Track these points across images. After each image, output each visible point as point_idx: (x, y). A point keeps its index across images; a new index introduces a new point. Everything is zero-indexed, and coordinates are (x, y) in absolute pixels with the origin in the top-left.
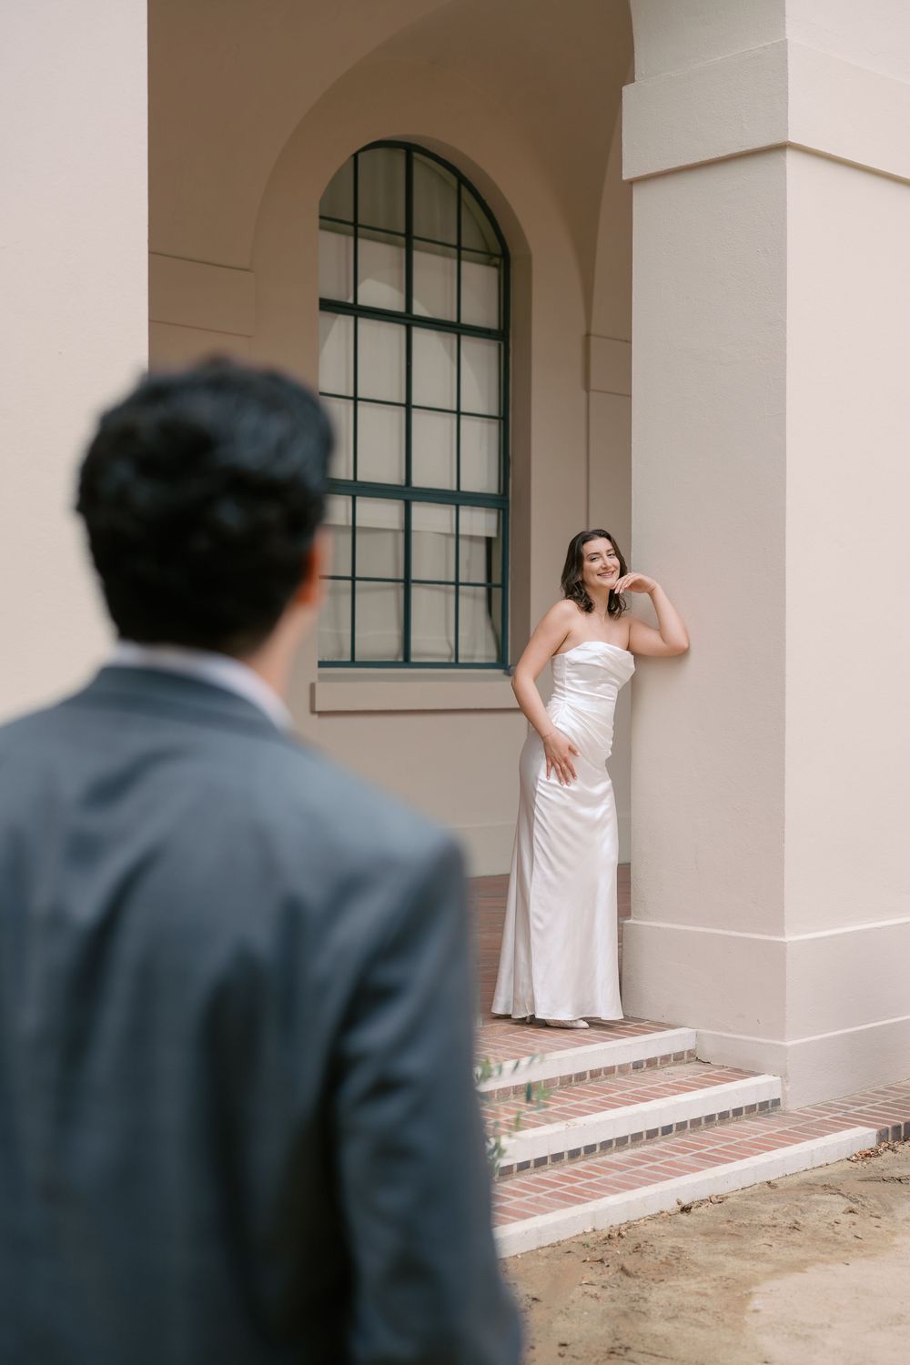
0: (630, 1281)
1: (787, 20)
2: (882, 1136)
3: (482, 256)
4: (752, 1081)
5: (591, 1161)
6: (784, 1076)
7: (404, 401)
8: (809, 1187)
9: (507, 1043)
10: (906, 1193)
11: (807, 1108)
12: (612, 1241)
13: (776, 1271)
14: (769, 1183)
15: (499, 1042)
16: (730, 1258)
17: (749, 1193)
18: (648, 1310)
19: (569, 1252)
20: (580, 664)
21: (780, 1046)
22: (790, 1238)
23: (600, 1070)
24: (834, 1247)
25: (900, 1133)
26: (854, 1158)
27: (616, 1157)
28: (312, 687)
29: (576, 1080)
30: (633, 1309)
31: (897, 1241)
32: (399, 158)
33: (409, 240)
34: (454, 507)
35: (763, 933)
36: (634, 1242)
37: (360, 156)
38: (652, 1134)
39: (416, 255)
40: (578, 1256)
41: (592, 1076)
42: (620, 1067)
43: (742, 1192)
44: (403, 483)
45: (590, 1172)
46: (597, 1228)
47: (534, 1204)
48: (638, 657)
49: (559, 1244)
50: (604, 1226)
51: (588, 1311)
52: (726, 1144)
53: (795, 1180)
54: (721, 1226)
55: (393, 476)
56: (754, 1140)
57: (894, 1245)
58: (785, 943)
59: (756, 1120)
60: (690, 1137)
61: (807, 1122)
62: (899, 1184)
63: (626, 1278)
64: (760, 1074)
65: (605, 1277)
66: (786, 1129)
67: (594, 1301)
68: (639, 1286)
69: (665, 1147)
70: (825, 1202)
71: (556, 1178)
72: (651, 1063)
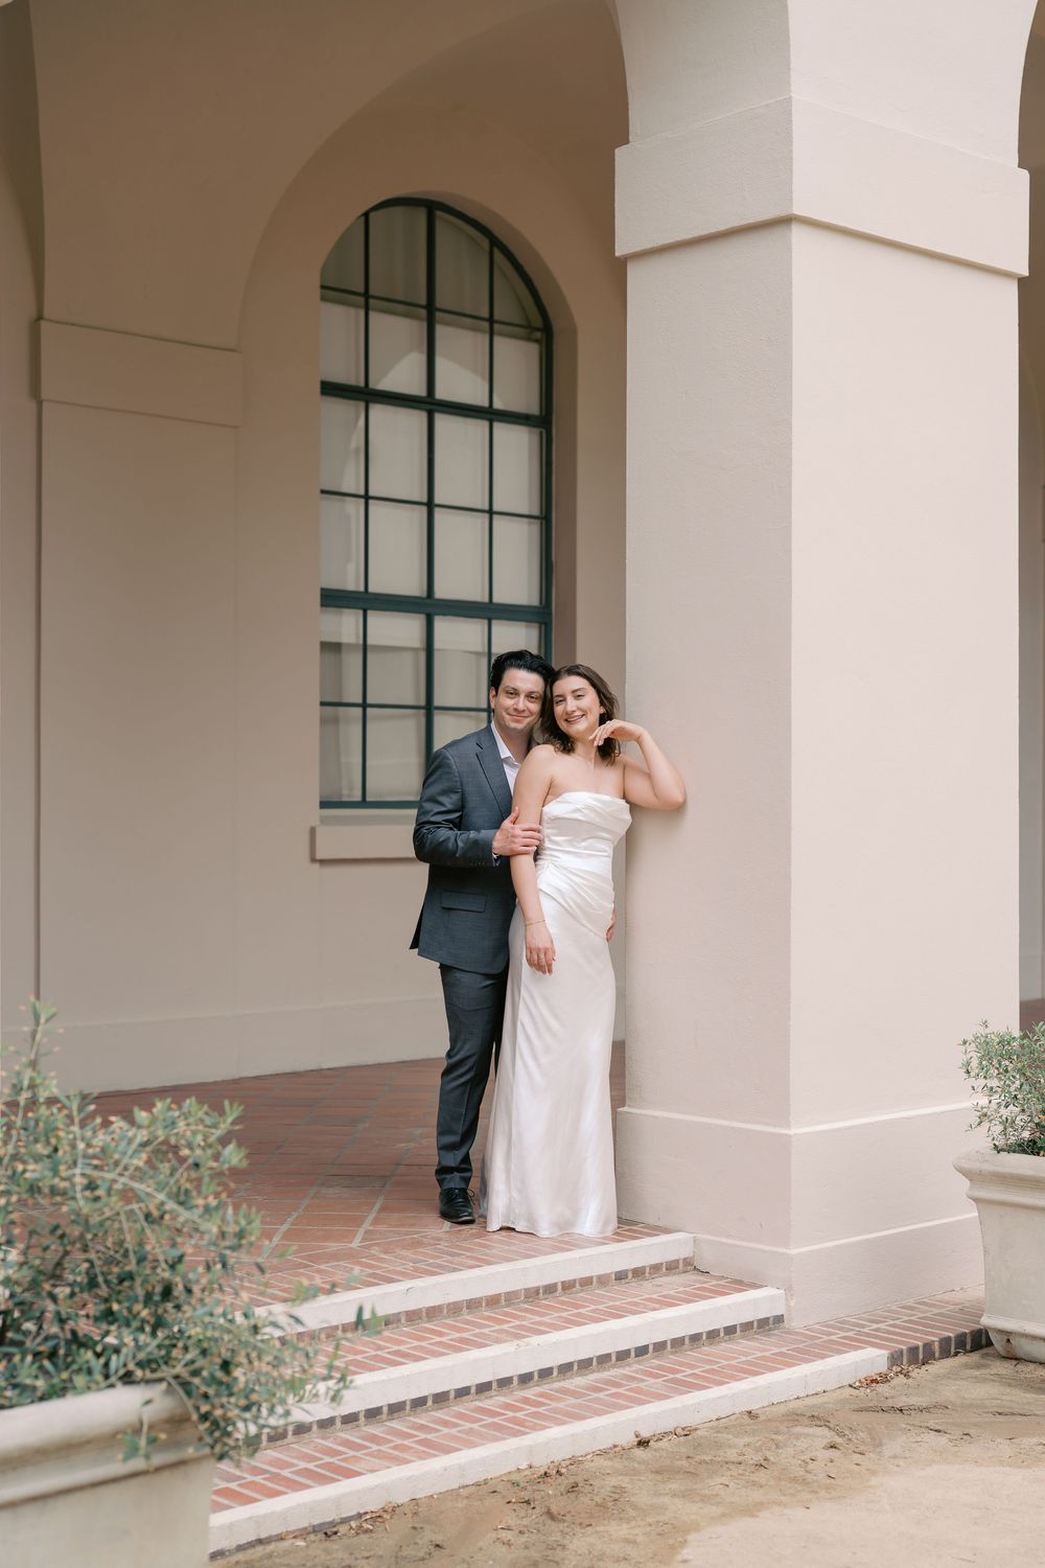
0: (554, 1525)
1: (792, 74)
2: (895, 1359)
3: (521, 331)
4: (752, 1294)
5: (546, 1386)
6: (789, 1289)
7: (425, 500)
8: (794, 1417)
9: (468, 1250)
10: (904, 1426)
11: (816, 1326)
12: (549, 1480)
13: (724, 1515)
14: (750, 1412)
15: (461, 1248)
16: (676, 1500)
17: (723, 1425)
18: (563, 1559)
19: (494, 1492)
20: (560, 818)
21: (784, 1254)
22: (754, 1477)
23: (575, 1281)
24: (800, 1488)
25: (918, 1356)
26: (857, 1384)
27: (577, 1382)
28: (313, 831)
29: (545, 1293)
30: (545, 1559)
31: (874, 1481)
32: (421, 216)
33: (431, 313)
34: (486, 621)
35: (768, 1124)
36: (572, 1480)
37: (372, 215)
38: (623, 1356)
39: (440, 330)
40: (504, 1497)
41: (564, 1288)
42: (599, 1277)
43: (715, 1424)
44: (425, 594)
45: (540, 1399)
46: (534, 1464)
47: (464, 1436)
48: (634, 807)
49: (486, 1482)
50: (542, 1462)
51: (494, 1560)
52: (708, 1367)
53: (782, 1409)
54: (679, 1463)
55: (413, 586)
56: (742, 1362)
57: (870, 1487)
58: (790, 1136)
59: (753, 1339)
60: (669, 1359)
61: (810, 1342)
62: (901, 1414)
63: (549, 1522)
64: (761, 1286)
65: (525, 1522)
66: (784, 1350)
67: (504, 1549)
68: (562, 1531)
69: (636, 1372)
70: (808, 1435)
71: (499, 1407)
72: (638, 1273)
